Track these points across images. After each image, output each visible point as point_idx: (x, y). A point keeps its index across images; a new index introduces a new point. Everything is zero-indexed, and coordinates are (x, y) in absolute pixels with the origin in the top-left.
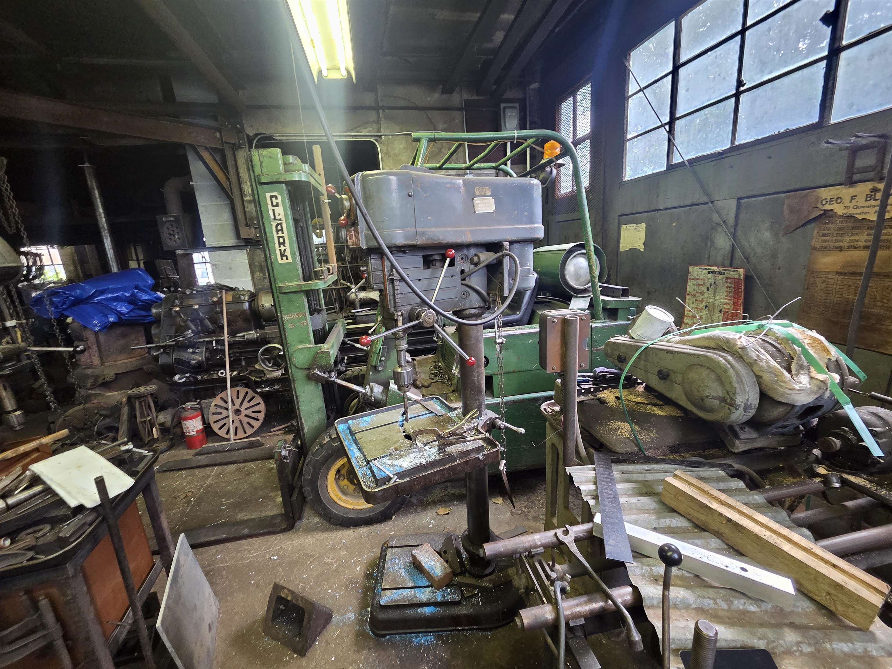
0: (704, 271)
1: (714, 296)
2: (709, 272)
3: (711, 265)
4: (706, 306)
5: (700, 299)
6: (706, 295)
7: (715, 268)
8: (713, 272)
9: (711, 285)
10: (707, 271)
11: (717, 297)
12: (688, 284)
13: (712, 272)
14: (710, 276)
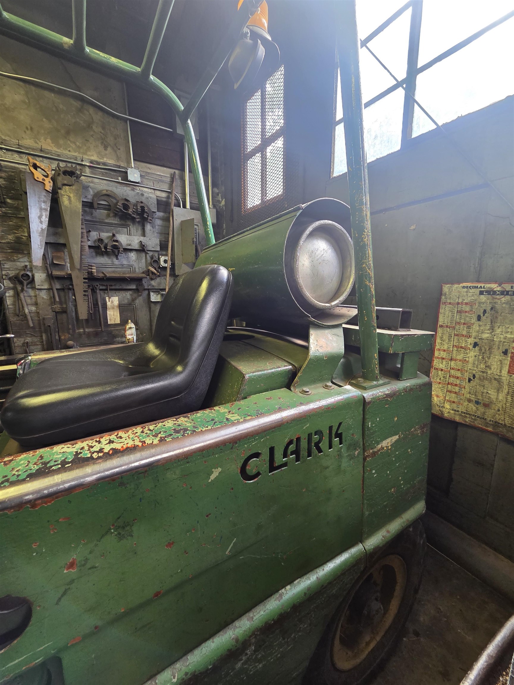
0: (473, 290)
1: (492, 329)
2: (481, 293)
3: (486, 282)
4: (475, 345)
5: (464, 333)
6: (476, 327)
7: (494, 286)
8: (491, 292)
9: (485, 311)
10: (477, 291)
11: (498, 331)
12: (441, 311)
13: (486, 292)
14: (483, 298)
